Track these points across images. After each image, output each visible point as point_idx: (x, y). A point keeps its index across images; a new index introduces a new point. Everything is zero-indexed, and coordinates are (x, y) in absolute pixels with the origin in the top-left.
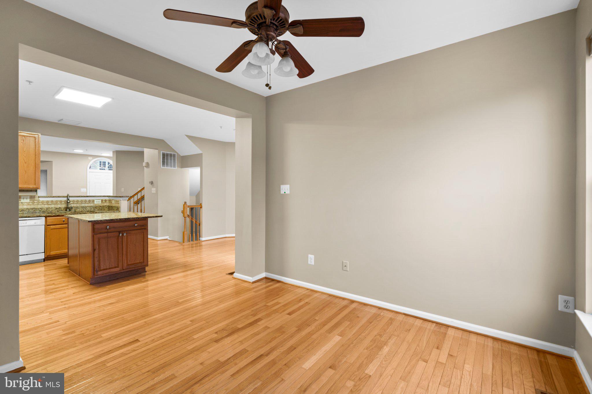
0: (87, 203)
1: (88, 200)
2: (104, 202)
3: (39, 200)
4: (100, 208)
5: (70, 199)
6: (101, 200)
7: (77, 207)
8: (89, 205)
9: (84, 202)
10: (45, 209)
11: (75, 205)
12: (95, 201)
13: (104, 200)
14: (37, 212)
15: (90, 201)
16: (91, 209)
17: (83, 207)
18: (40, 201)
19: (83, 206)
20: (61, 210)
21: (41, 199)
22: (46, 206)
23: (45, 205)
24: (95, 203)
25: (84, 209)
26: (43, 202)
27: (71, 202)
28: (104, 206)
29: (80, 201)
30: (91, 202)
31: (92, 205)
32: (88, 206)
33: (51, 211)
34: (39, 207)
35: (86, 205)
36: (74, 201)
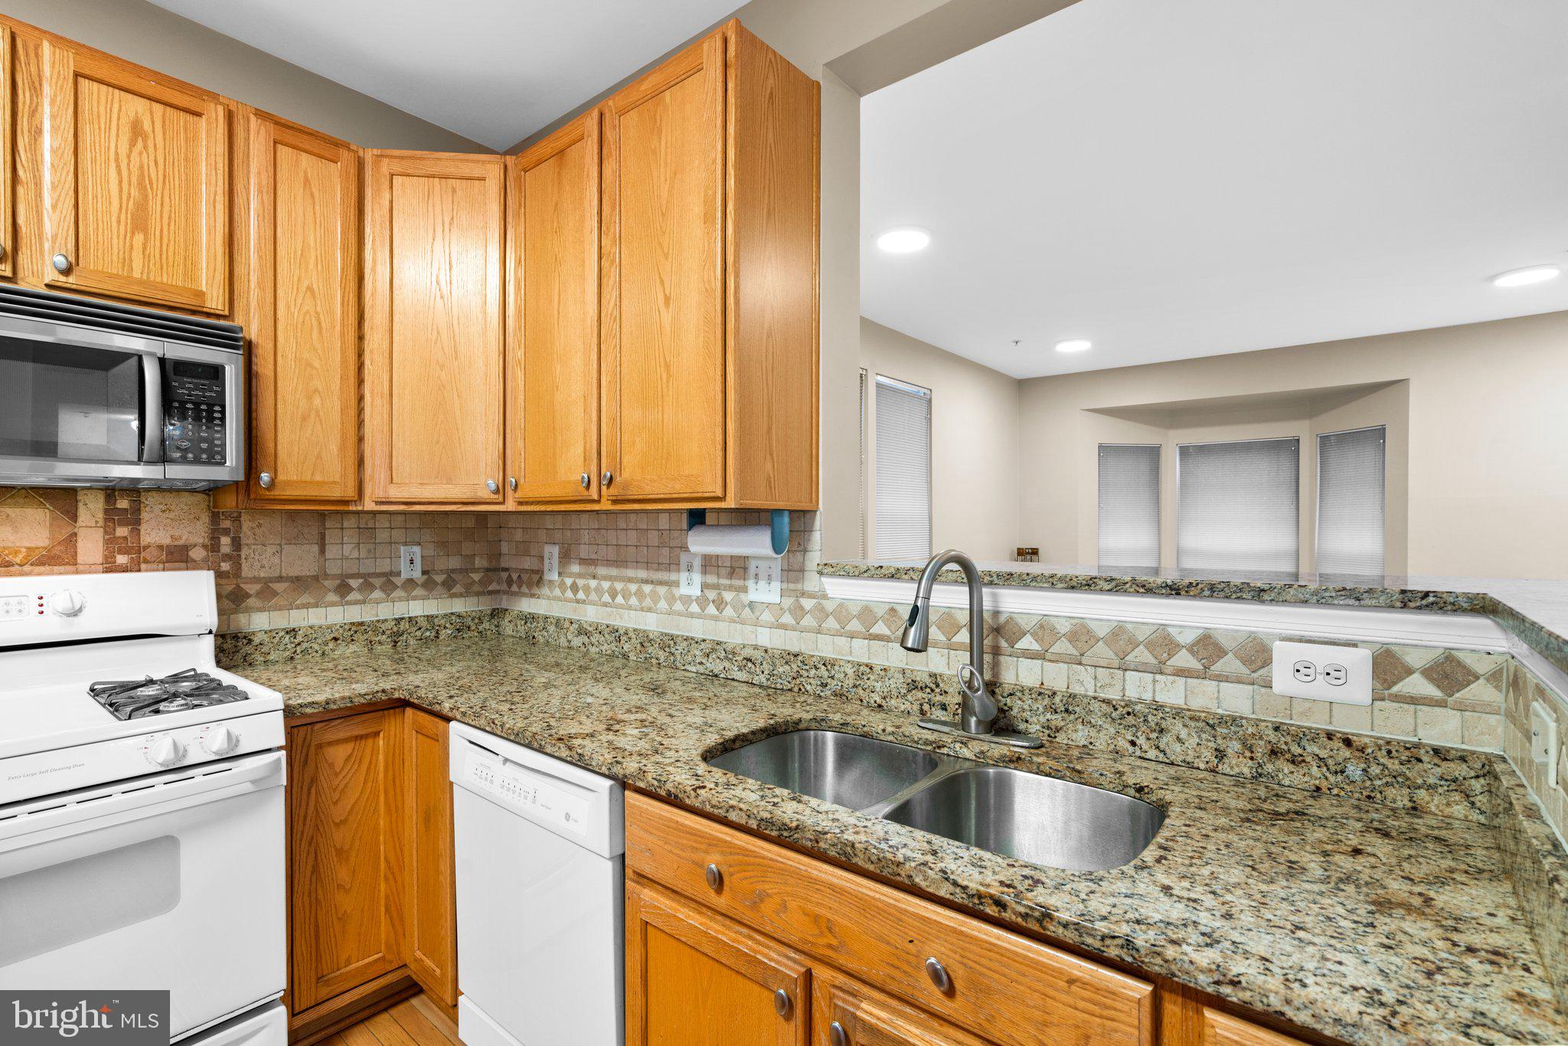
0: (1180, 673)
1: (1187, 638)
2: (1417, 685)
3: (825, 597)
4: (1354, 770)
5: (1014, 602)
6: (1364, 655)
7: (1069, 705)
8: (1204, 696)
9: (1142, 655)
10: (850, 671)
11: (1057, 677)
12: (1284, 656)
13: (1414, 660)
14: (808, 687)
15: (1208, 647)
16: (1220, 754)
17: (1125, 713)
18: (830, 606)
19: (1132, 694)
20: (944, 707)
21: (838, 589)
22: (861, 651)
23: (852, 636)
24: (1283, 680)
25: (1141, 741)
26: (841, 612)
27: (1027, 643)
28: (1413, 753)
29: (1102, 631)
30: (1229, 664)
31: (1236, 700)
32: (1178, 713)
33: (879, 701)
34: (825, 647)
35: (1172, 693)
36: (1044, 629)
